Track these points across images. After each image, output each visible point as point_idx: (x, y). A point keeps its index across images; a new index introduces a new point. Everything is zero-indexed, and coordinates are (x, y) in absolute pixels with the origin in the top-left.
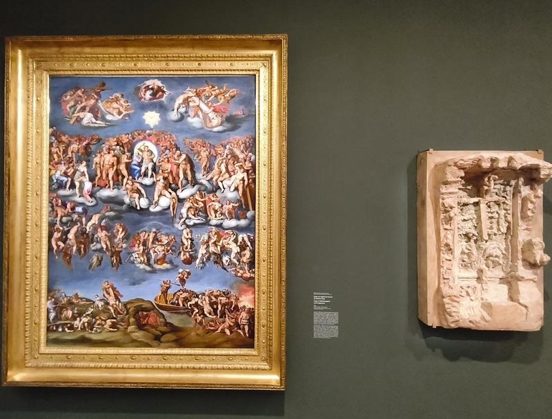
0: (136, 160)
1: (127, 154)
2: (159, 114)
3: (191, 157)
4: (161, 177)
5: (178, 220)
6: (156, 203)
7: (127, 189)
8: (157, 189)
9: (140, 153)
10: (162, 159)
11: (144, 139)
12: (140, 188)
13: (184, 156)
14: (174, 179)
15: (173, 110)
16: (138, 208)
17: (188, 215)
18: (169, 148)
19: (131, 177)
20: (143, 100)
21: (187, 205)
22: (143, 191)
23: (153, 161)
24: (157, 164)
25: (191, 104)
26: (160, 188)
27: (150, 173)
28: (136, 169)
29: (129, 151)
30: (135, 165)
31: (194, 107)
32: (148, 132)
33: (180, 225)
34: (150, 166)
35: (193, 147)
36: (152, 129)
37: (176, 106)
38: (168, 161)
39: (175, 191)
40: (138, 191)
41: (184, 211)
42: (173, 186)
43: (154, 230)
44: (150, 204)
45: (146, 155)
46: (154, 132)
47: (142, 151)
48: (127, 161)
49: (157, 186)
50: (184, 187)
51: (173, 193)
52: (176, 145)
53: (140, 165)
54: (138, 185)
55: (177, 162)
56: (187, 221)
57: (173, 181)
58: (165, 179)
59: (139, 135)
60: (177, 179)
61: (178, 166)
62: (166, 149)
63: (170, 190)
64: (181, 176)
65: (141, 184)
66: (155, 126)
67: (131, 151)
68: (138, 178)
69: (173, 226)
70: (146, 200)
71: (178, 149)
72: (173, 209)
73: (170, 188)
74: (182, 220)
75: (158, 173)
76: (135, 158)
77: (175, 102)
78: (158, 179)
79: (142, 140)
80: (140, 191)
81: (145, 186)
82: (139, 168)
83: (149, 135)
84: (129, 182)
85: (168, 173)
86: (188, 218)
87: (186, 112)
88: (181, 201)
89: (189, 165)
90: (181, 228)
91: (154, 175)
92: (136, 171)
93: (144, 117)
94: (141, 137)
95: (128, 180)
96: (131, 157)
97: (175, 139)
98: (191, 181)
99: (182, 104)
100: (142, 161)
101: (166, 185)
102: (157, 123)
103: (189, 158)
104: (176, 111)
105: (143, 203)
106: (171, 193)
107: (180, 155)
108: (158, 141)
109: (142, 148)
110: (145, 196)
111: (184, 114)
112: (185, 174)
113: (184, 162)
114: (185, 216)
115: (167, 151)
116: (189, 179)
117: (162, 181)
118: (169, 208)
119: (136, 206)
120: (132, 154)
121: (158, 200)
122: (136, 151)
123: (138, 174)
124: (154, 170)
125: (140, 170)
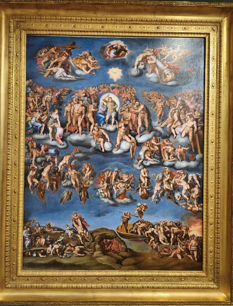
0: (101, 109)
1: (94, 104)
2: (121, 70)
3: (149, 107)
4: (122, 124)
5: (136, 161)
6: (118, 146)
7: (93, 134)
8: (119, 135)
9: (105, 103)
10: (123, 109)
11: (109, 91)
12: (105, 133)
13: (142, 107)
14: (133, 126)
15: (134, 67)
16: (103, 151)
17: (145, 157)
18: (129, 99)
19: (97, 124)
20: (108, 58)
21: (145, 148)
22: (107, 136)
23: (116, 111)
24: (119, 113)
25: (149, 62)
26: (122, 133)
27: (113, 120)
28: (101, 118)
29: (95, 102)
30: (100, 113)
31: (151, 64)
32: (112, 85)
33: (138, 165)
34: (113, 115)
35: (150, 99)
36: (115, 83)
37: (136, 63)
38: (129, 111)
39: (134, 136)
40: (103, 136)
41: (141, 153)
42: (133, 132)
43: (116, 169)
44: (113, 147)
45: (109, 105)
46: (117, 86)
47: (106, 102)
48: (94, 110)
49: (119, 132)
50: (142, 133)
51: (133, 138)
52: (135, 96)
53: (105, 113)
54: (103, 131)
55: (136, 111)
56: (144, 162)
57: (133, 127)
58: (126, 126)
59: (104, 88)
60: (136, 126)
61: (137, 114)
62: (127, 100)
63: (130, 136)
64: (140, 124)
65: (105, 130)
66: (118, 80)
67: (97, 101)
68: (103, 125)
69: (133, 166)
70: (110, 144)
71: (137, 100)
72: (133, 152)
73: (130, 133)
74: (140, 161)
75: (120, 120)
76: (100, 107)
77: (136, 59)
78: (120, 126)
79: (106, 92)
80: (104, 136)
81: (109, 132)
82: (103, 117)
83: (113, 88)
84: (95, 128)
85: (128, 121)
86: (145, 159)
87: (145, 68)
88: (139, 145)
89: (146, 114)
90: (139, 168)
91: (117, 122)
92: (102, 119)
93: (108, 73)
94: (105, 90)
95: (94, 126)
96: (97, 107)
97: (135, 91)
98: (148, 128)
99: (141, 61)
100: (106, 111)
101: (126, 131)
102: (120, 78)
103: (146, 108)
104: (136, 67)
105: (107, 146)
106: (130, 138)
107: (139, 105)
108: (120, 93)
109: (107, 99)
110: (109, 140)
111: (143, 71)
112: (143, 122)
113: (142, 112)
114: (142, 157)
115: (128, 102)
116: (147, 126)
117: (123, 127)
118: (129, 151)
119: (102, 149)
120: (98, 104)
121: (120, 144)
122: (101, 101)
123: (102, 122)
124: (116, 118)
125: (105, 118)
